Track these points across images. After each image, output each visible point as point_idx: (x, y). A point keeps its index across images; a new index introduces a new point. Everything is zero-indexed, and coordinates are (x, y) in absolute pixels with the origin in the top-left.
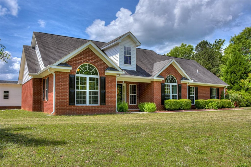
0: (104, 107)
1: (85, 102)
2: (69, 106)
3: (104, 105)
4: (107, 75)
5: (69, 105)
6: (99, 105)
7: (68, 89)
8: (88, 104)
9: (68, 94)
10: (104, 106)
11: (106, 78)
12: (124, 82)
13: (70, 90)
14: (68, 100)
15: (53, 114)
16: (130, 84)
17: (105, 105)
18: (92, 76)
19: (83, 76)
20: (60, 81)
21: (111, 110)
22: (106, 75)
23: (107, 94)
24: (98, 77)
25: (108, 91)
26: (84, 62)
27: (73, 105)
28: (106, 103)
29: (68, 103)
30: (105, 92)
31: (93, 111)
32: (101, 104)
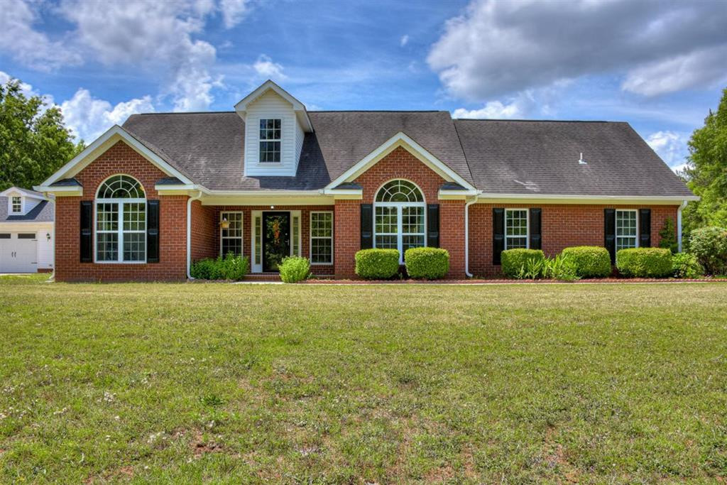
0: (156, 266)
1: (115, 257)
2: (81, 264)
3: (154, 262)
4: (163, 196)
5: (82, 261)
6: (145, 262)
7: (78, 230)
8: (121, 260)
9: (78, 240)
10: (156, 264)
11: (162, 203)
12: (272, 207)
13: (81, 232)
14: (78, 252)
15: (52, 278)
16: (311, 212)
17: (158, 261)
18: (131, 201)
19: (111, 201)
20: (64, 216)
21: (175, 275)
22: (160, 196)
23: (162, 237)
24: (144, 201)
25: (164, 232)
26: (112, 172)
27: (88, 262)
28: (161, 259)
29: (78, 257)
30: (158, 234)
31: (129, 274)
32: (148, 262)
